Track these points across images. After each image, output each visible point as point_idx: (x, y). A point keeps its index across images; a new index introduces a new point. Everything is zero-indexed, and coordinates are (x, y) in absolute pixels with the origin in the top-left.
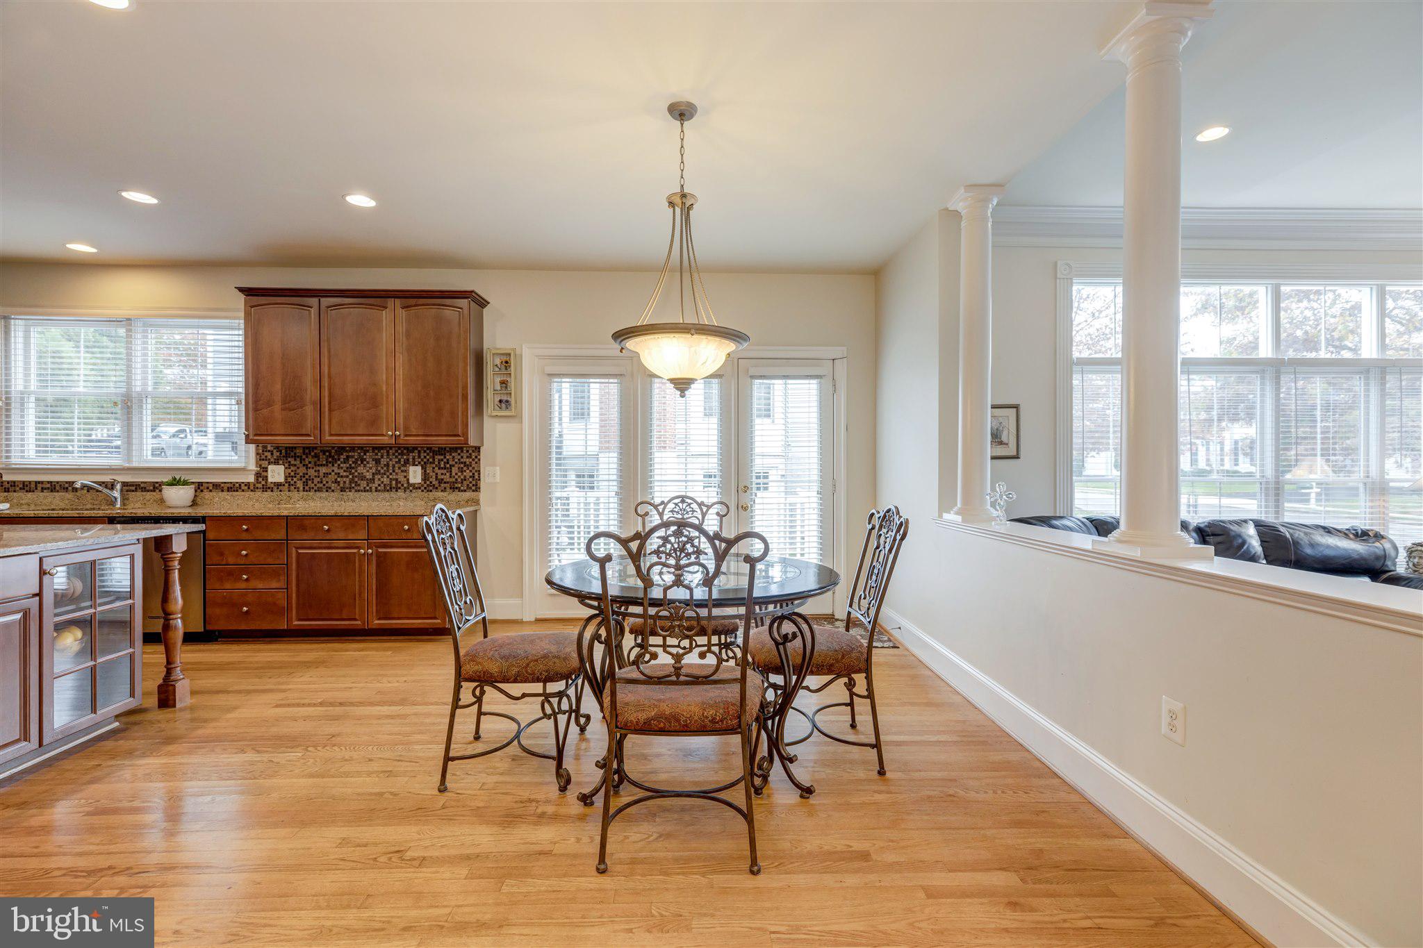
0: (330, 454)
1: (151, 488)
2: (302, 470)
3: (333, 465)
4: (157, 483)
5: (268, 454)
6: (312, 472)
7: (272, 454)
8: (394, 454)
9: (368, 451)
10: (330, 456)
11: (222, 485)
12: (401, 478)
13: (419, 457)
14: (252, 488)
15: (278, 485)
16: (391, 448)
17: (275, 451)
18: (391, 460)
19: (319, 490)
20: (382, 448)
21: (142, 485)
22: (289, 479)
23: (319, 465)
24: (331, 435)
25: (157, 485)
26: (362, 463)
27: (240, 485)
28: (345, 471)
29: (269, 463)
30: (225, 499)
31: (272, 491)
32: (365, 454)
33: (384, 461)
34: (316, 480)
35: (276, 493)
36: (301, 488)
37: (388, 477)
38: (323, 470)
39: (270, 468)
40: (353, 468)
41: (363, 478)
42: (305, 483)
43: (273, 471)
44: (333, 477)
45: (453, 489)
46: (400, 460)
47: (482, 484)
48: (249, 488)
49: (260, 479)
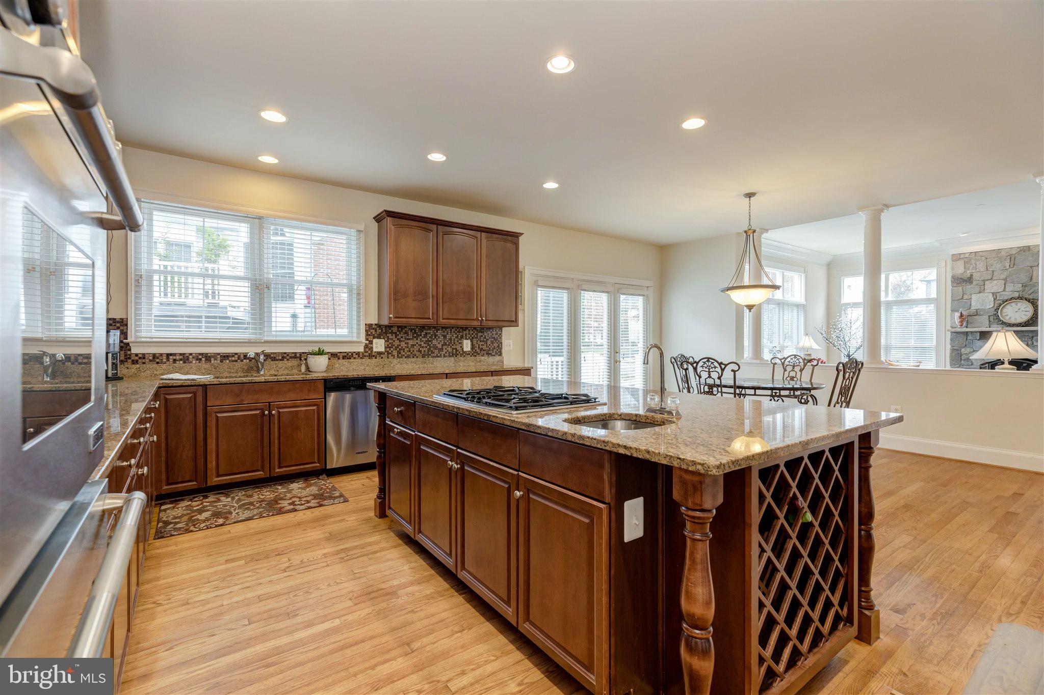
0: (415, 331)
1: (280, 358)
2: (397, 342)
3: (417, 339)
4: (285, 353)
5: (373, 331)
6: (403, 344)
7: (376, 331)
8: (454, 332)
9: (439, 329)
10: (415, 333)
11: (339, 354)
12: (459, 348)
13: (469, 334)
14: (361, 356)
15: (380, 353)
16: (453, 328)
17: (378, 329)
18: (453, 335)
19: (408, 357)
20: (448, 328)
21: (272, 356)
22: (388, 349)
23: (408, 339)
24: (443, 319)
25: (285, 355)
26: (435, 337)
27: (352, 354)
28: (424, 343)
29: (374, 338)
30: (344, 365)
31: (376, 358)
32: (437, 332)
33: (448, 337)
34: (406, 350)
35: (379, 359)
36: (396, 356)
37: (451, 347)
38: (411, 342)
39: (375, 341)
40: (430, 341)
41: (436, 348)
42: (399, 353)
43: (376, 343)
44: (416, 348)
45: (488, 354)
46: (458, 336)
47: (503, 351)
48: (359, 356)
49: (367, 350)
